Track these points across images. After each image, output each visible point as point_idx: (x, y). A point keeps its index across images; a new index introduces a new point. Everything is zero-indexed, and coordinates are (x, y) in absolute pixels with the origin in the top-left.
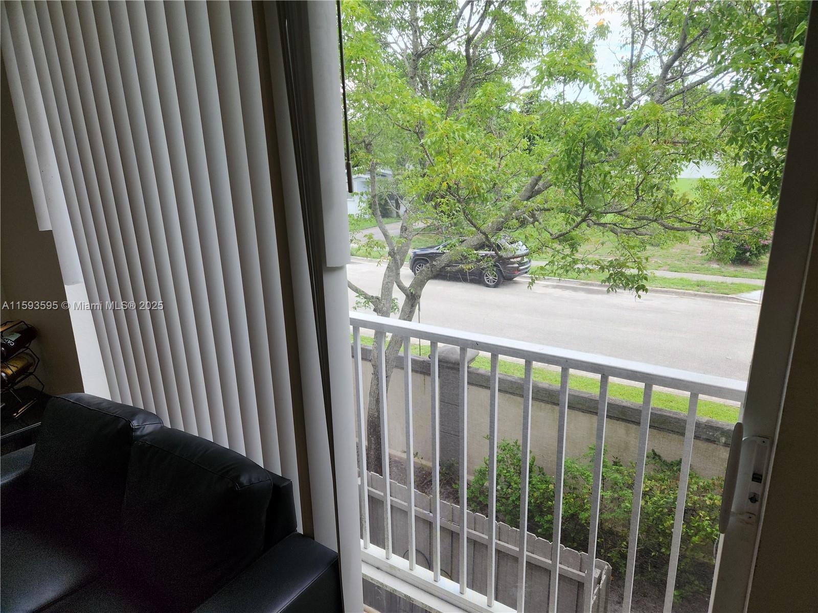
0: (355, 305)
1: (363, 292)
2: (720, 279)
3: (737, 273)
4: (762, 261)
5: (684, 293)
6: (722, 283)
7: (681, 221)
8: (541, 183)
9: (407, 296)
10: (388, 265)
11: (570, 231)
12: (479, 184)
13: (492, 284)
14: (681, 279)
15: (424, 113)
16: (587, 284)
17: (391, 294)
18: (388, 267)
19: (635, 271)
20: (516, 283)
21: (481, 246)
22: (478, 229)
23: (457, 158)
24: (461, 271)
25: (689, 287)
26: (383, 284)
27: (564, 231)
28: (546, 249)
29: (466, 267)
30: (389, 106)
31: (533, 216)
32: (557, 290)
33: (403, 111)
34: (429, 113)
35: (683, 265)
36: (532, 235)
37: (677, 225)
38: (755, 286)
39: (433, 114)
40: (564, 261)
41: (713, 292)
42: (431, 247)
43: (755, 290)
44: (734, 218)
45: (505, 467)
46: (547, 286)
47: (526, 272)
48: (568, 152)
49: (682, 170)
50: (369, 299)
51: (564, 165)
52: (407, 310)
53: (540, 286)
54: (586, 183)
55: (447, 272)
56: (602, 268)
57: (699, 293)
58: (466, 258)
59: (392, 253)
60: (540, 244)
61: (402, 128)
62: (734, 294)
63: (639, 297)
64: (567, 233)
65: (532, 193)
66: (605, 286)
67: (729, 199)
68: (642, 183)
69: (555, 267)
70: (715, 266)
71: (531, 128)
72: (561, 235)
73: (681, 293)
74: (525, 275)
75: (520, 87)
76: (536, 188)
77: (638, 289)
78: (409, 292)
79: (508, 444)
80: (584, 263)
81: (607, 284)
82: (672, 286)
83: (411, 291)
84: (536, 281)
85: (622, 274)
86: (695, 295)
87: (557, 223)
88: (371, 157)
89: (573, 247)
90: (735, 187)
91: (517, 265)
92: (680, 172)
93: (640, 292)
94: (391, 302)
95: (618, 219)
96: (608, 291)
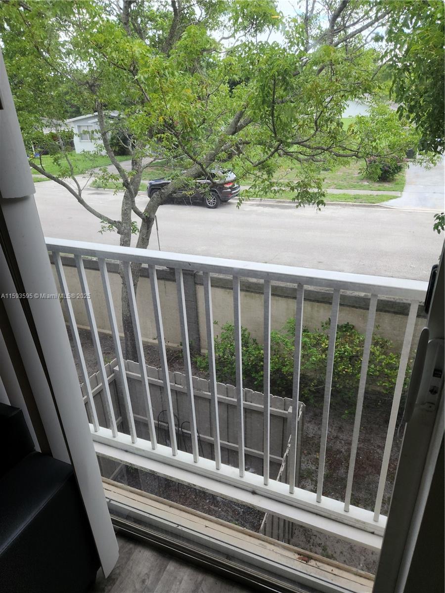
0: (101, 229)
1: (107, 218)
2: (369, 192)
3: (380, 188)
4: (395, 178)
5: (346, 204)
6: (371, 195)
7: (345, 149)
8: (242, 121)
9: (143, 219)
10: (125, 194)
11: (266, 160)
12: (190, 119)
13: (212, 205)
14: (344, 194)
15: (136, 52)
16: (280, 202)
17: (130, 218)
18: (125, 196)
19: (316, 190)
20: (230, 204)
21: (198, 176)
22: (194, 160)
23: (170, 95)
24: (185, 197)
25: (349, 200)
26: (122, 210)
27: (262, 160)
28: (249, 175)
29: (188, 193)
30: (103, 45)
31: (238, 149)
32: (260, 207)
33: (117, 50)
34: (141, 52)
35: (345, 184)
36: (237, 164)
37: (341, 152)
38: (392, 196)
39: (145, 54)
40: (263, 184)
41: (365, 203)
42: (163, 179)
43: (391, 199)
44: (381, 145)
45: (229, 342)
46: (252, 205)
47: (237, 195)
48: (262, 88)
49: (345, 109)
50: (113, 223)
51: (260, 100)
52: (145, 231)
53: (247, 206)
54: (277, 117)
55: (174, 198)
56: (292, 189)
57: (356, 204)
58: (187, 185)
59: (126, 184)
60: (245, 171)
61: (118, 67)
62: (378, 202)
63: (320, 209)
64: (265, 161)
65: (235, 130)
66: (295, 203)
67: (378, 130)
68: (319, 116)
69: (257, 190)
70: (366, 183)
71: (231, 69)
72: (259, 164)
73: (344, 204)
74: (236, 197)
75: (220, 38)
76: (239, 124)
77: (318, 204)
78: (144, 215)
79: (230, 326)
80: (279, 185)
81: (296, 201)
82: (338, 199)
83: (146, 215)
84: (243, 202)
85: (307, 192)
86: (353, 205)
87: (257, 153)
88: (95, 97)
89: (269, 173)
90: (381, 122)
91: (230, 190)
92: (343, 110)
93: (320, 206)
94: (131, 225)
95: (301, 149)
96: (297, 207)
